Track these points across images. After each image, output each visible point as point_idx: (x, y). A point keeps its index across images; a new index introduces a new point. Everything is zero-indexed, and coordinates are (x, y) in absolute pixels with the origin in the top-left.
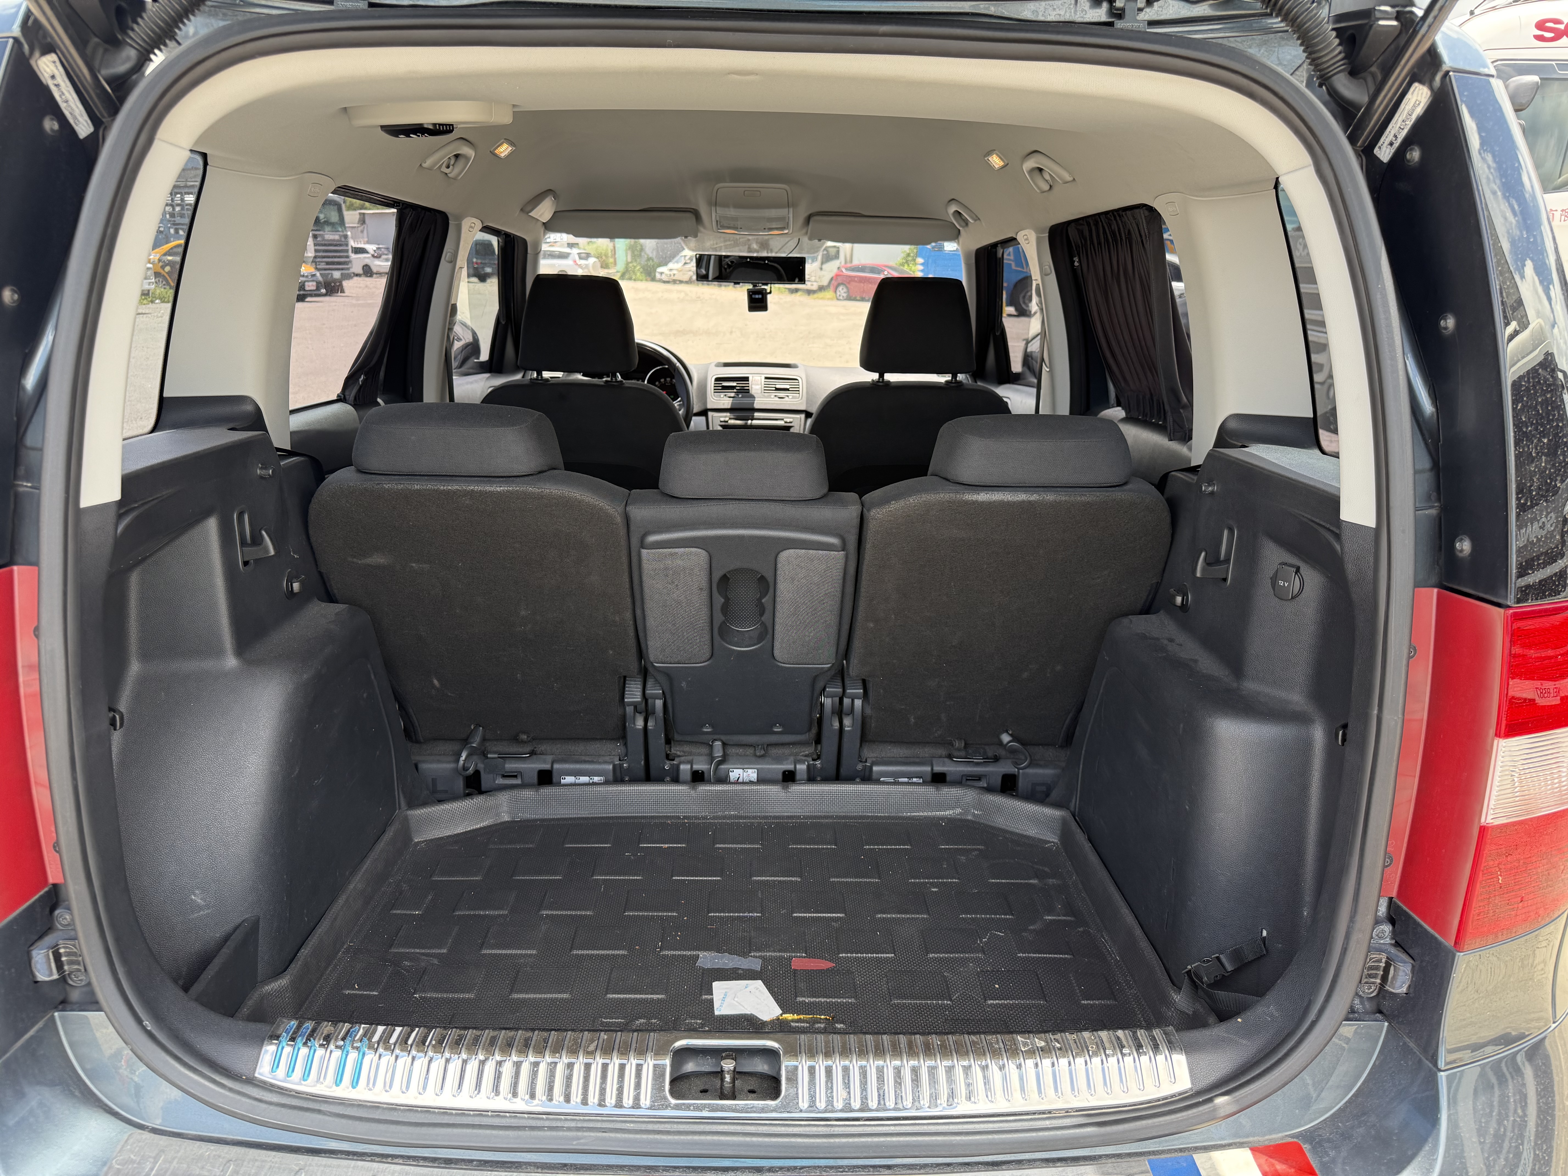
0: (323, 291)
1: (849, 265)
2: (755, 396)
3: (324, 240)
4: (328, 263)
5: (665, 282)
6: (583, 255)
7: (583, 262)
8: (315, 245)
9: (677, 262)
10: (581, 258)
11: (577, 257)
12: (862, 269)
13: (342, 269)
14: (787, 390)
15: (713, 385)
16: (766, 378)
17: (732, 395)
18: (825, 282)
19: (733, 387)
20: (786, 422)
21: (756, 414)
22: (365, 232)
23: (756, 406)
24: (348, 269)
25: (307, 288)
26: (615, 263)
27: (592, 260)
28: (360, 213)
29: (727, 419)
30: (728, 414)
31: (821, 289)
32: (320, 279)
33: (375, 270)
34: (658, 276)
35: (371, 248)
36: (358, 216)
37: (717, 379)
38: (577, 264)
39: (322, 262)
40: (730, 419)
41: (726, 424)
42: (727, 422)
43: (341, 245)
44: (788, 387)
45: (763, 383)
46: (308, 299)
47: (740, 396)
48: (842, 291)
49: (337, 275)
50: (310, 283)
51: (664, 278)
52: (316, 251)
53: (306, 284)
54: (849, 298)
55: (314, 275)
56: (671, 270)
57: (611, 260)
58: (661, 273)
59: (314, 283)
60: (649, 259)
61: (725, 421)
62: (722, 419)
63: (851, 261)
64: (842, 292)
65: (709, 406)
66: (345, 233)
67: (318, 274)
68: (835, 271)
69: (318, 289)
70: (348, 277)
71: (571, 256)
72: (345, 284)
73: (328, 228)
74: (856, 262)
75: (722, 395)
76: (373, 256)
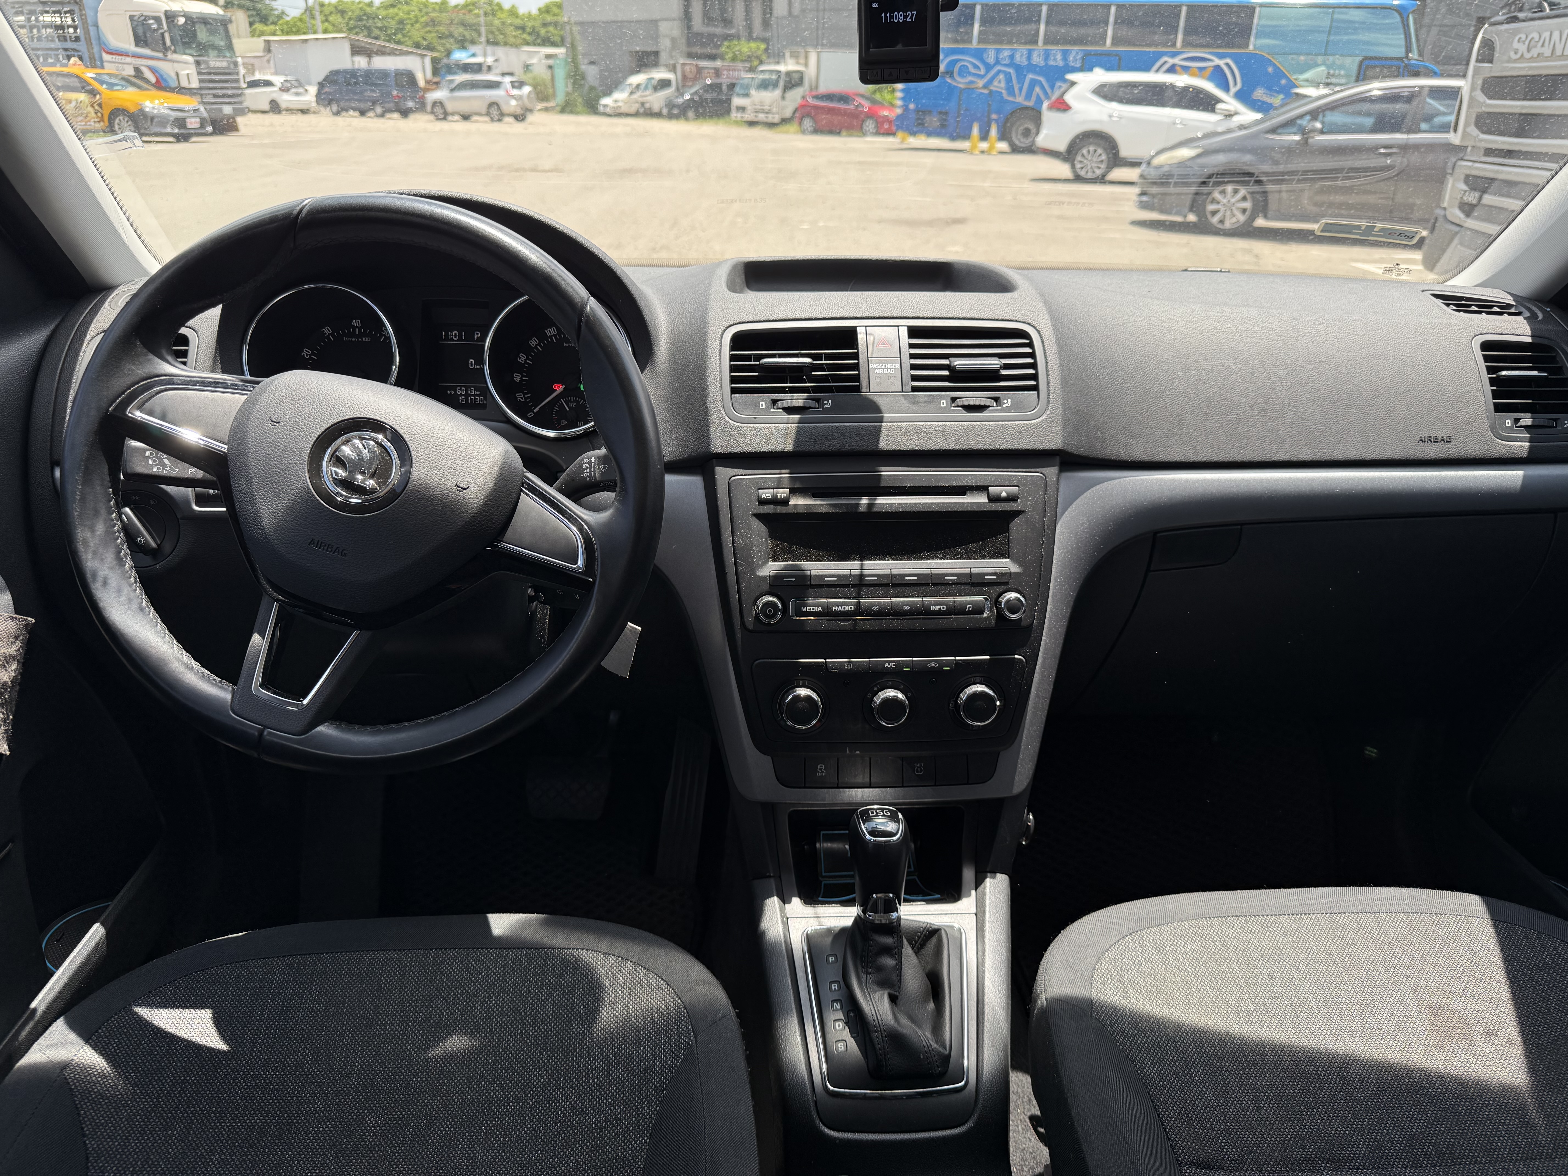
0: (210, 129)
1: (814, 93)
2: (881, 402)
3: (208, 67)
4: (215, 96)
5: (610, 116)
6: (516, 84)
7: (515, 92)
8: (199, 73)
9: (623, 90)
10: (513, 87)
11: (509, 86)
12: (829, 97)
13: (235, 103)
14: (991, 375)
15: (726, 363)
16: (914, 332)
17: (798, 399)
18: (788, 113)
19: (795, 373)
20: (993, 499)
21: (889, 473)
22: (272, 62)
23: (886, 443)
24: (241, 103)
25: (189, 126)
26: (554, 95)
27: (527, 89)
28: (265, 41)
29: (783, 493)
30: (785, 475)
31: (784, 121)
32: (205, 115)
33: (283, 105)
34: (601, 109)
35: (278, 80)
36: (262, 45)
37: (741, 341)
38: (509, 95)
39: (209, 94)
40: (793, 491)
41: (780, 509)
42: (785, 502)
43: (229, 74)
44: (994, 363)
45: (906, 351)
46: (194, 139)
47: (828, 404)
48: (808, 123)
49: (227, 110)
50: (193, 120)
51: (608, 110)
52: (201, 81)
53: (188, 120)
54: (816, 131)
55: (195, 110)
56: (616, 101)
57: (551, 91)
58: (605, 106)
59: (198, 120)
60: (592, 88)
61: (775, 501)
62: (766, 494)
63: (817, 87)
64: (808, 125)
65: (718, 445)
66: (234, 59)
67: (202, 109)
68: (799, 101)
69: (202, 126)
70: (242, 112)
71: (503, 86)
72: (240, 120)
73: (213, 53)
74: (823, 89)
75: (763, 401)
76: (281, 89)
